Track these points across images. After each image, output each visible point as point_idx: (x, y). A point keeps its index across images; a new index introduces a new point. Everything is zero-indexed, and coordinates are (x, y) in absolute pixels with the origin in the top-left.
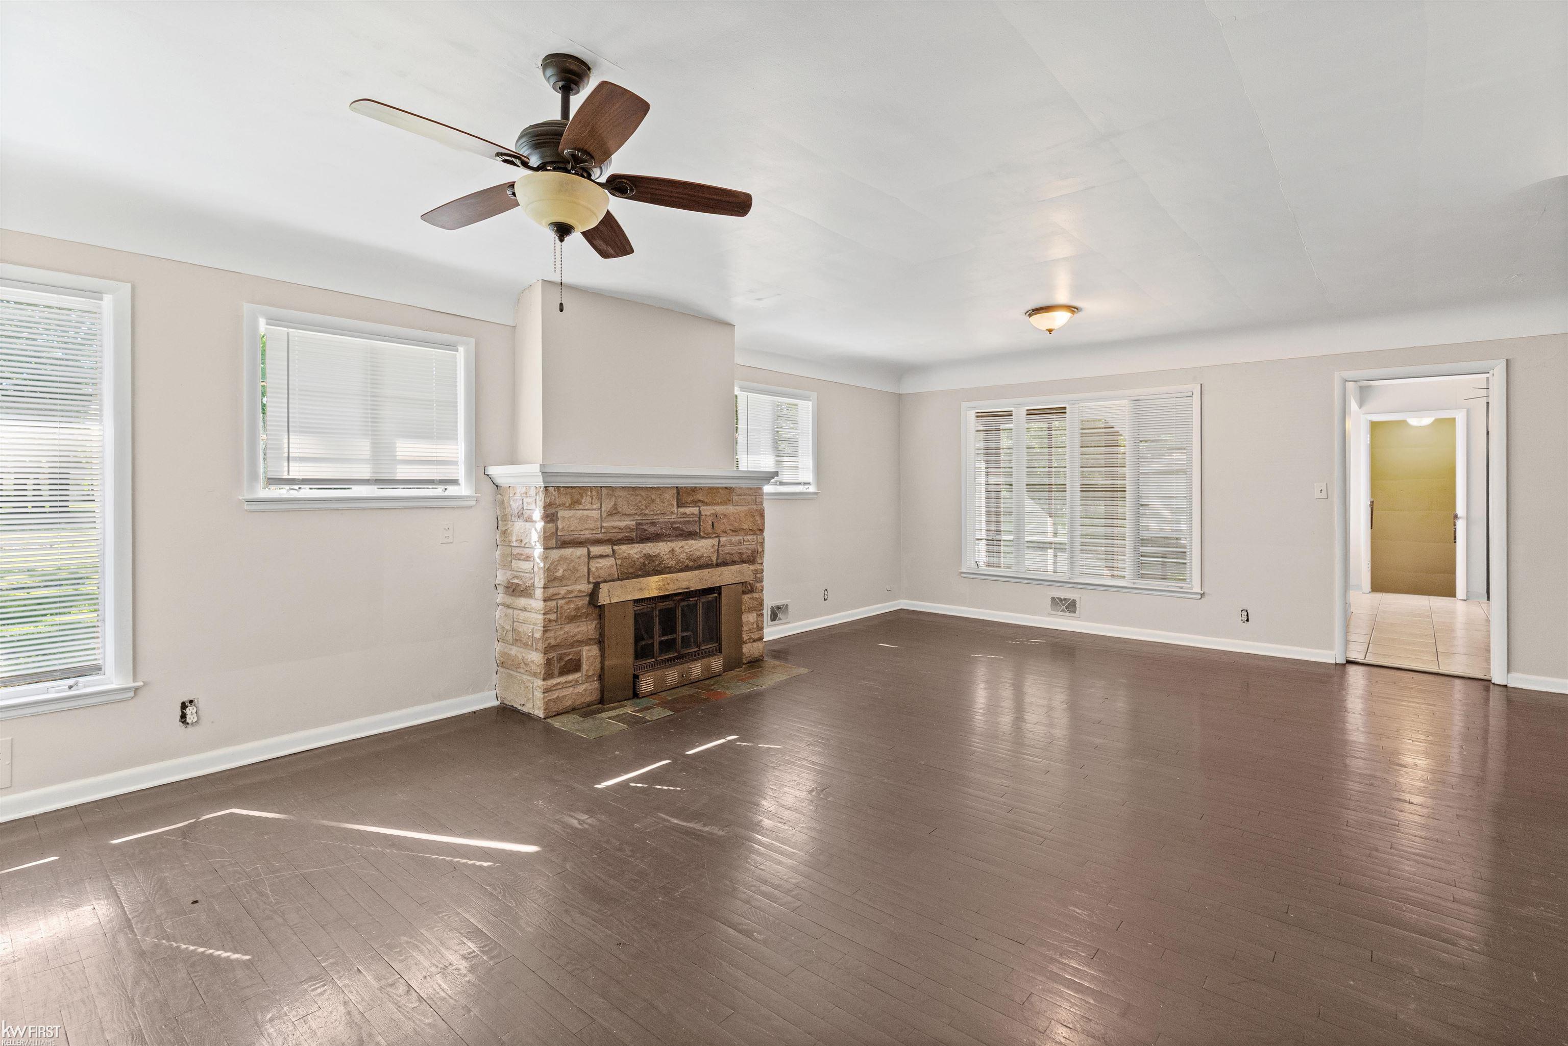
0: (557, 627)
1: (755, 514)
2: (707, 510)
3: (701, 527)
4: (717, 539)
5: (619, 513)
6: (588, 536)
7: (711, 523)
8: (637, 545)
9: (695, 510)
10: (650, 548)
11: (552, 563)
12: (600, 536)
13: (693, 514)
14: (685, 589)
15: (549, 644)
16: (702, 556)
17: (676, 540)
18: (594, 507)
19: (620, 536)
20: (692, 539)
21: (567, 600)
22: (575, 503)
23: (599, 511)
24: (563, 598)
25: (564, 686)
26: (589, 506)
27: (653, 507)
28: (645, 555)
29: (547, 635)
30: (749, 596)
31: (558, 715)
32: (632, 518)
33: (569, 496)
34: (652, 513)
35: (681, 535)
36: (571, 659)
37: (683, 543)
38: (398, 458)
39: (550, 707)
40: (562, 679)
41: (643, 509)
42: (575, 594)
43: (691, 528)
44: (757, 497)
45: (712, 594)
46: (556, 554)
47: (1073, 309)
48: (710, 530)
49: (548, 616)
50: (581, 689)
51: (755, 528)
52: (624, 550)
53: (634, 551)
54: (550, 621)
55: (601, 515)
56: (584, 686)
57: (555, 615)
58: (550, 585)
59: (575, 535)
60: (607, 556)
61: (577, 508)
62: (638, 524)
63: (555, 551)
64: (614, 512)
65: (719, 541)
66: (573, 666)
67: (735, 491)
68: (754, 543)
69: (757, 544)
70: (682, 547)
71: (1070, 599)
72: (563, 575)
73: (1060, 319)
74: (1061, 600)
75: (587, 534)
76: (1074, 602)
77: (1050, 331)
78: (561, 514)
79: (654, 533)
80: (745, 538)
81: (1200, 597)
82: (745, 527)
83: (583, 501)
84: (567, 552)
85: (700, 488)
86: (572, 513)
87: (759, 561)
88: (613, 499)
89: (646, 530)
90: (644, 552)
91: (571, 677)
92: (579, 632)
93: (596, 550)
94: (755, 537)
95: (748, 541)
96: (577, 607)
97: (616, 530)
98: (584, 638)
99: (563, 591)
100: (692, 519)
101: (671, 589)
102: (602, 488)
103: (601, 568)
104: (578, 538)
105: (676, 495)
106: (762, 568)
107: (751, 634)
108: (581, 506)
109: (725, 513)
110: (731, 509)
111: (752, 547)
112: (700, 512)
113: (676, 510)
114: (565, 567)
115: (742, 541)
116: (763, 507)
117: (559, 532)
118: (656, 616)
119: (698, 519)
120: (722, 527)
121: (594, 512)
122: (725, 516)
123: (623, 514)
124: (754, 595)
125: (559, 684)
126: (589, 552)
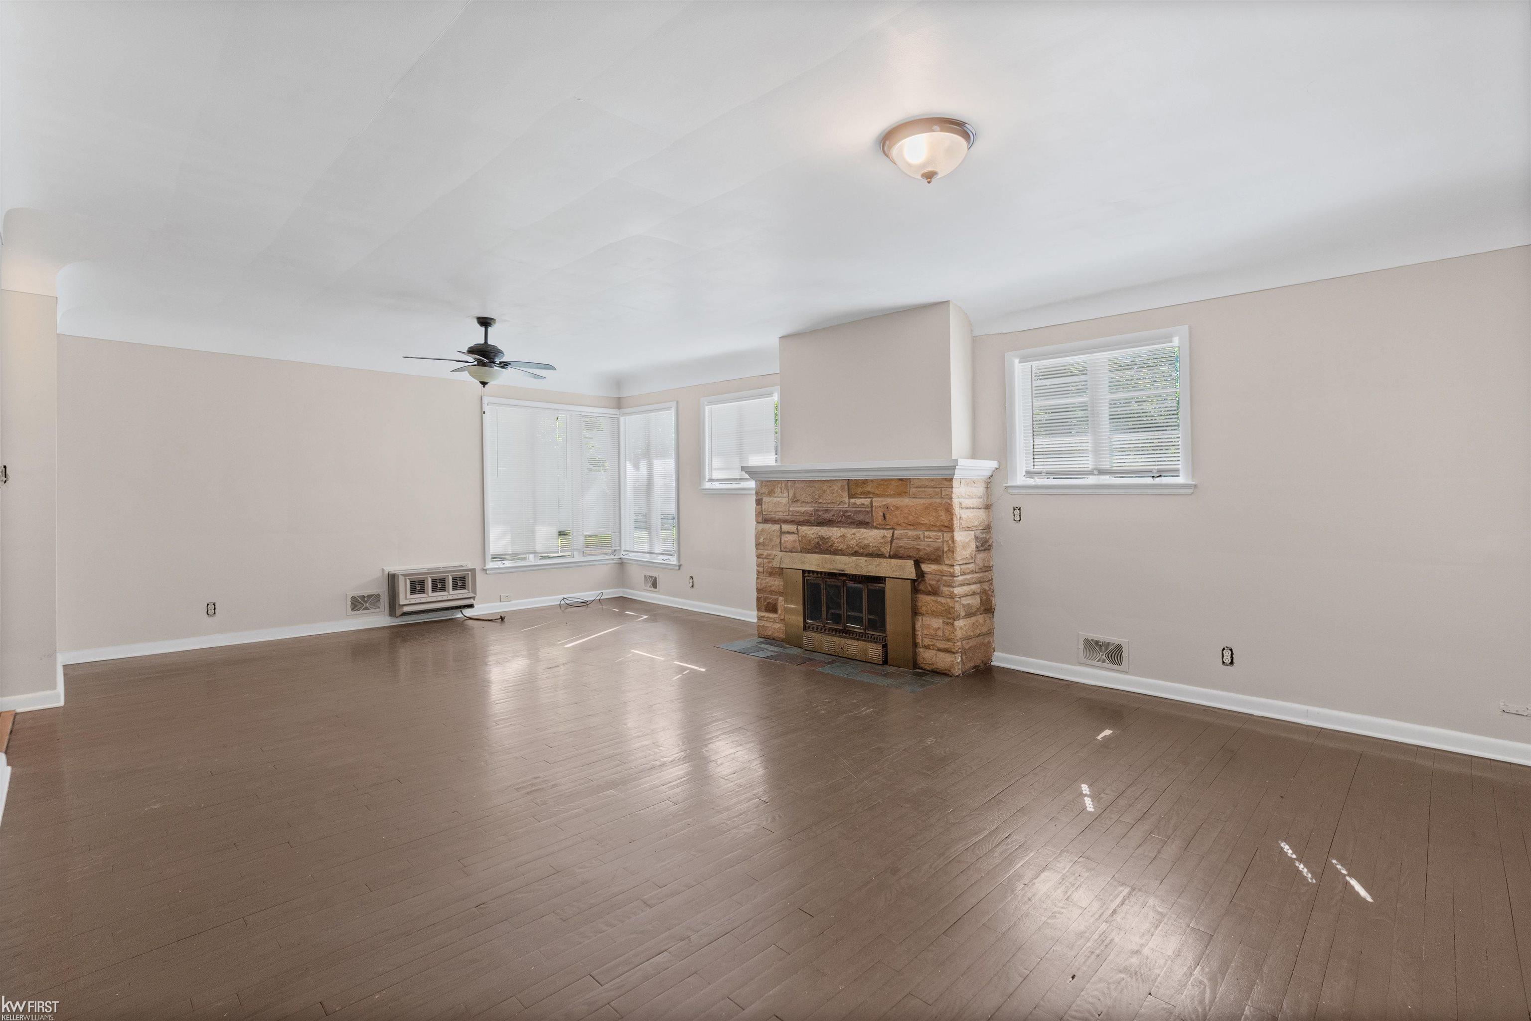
0: (764, 577)
1: (939, 508)
2: (878, 502)
3: (874, 518)
4: (891, 531)
6: (781, 517)
7: (881, 514)
8: (815, 528)
9: (866, 501)
10: (824, 531)
11: (758, 533)
12: (788, 517)
13: (863, 504)
16: (868, 545)
17: (849, 527)
18: (785, 495)
19: (802, 519)
20: (865, 528)
21: (769, 560)
22: (771, 493)
23: (788, 499)
24: (765, 558)
25: (768, 619)
26: (780, 494)
27: (825, 496)
28: (819, 537)
29: (758, 581)
30: (933, 598)
31: (763, 637)
32: (810, 505)
33: (767, 487)
34: (824, 502)
35: (853, 523)
36: (772, 603)
37: (854, 530)
39: (760, 630)
40: (767, 614)
41: (818, 499)
42: (772, 557)
43: (860, 517)
44: (943, 489)
45: (879, 583)
46: (761, 526)
48: (881, 520)
49: (758, 568)
50: (777, 626)
51: (938, 523)
52: (804, 529)
53: (811, 532)
54: (759, 571)
55: (789, 502)
56: (779, 625)
57: (763, 569)
58: (759, 547)
59: (773, 514)
60: (793, 533)
61: (774, 496)
62: (816, 511)
64: (795, 500)
65: (893, 532)
66: (774, 608)
67: (912, 482)
68: (940, 541)
69: (943, 542)
70: (854, 534)
75: (779, 516)
78: (764, 499)
80: (927, 533)
82: (924, 520)
83: (776, 490)
84: (767, 526)
85: (872, 481)
86: (771, 499)
87: (947, 562)
88: (794, 489)
89: (820, 516)
90: (820, 533)
91: (771, 615)
92: (773, 585)
93: (786, 527)
94: (940, 534)
95: (930, 537)
96: (772, 566)
97: (799, 514)
98: (777, 589)
99: (765, 553)
100: (864, 509)
102: (789, 482)
103: (787, 541)
104: (775, 517)
105: (846, 487)
106: (952, 571)
107: (935, 641)
108: (776, 495)
109: (898, 506)
110: (906, 501)
111: (936, 545)
112: (871, 503)
113: (847, 500)
114: (765, 537)
115: (922, 537)
116: (952, 501)
117: (764, 513)
118: (823, 589)
119: (870, 509)
120: (895, 520)
121: (784, 499)
122: (897, 508)
123: (803, 502)
124: (939, 599)
125: (763, 616)
126: (781, 528)
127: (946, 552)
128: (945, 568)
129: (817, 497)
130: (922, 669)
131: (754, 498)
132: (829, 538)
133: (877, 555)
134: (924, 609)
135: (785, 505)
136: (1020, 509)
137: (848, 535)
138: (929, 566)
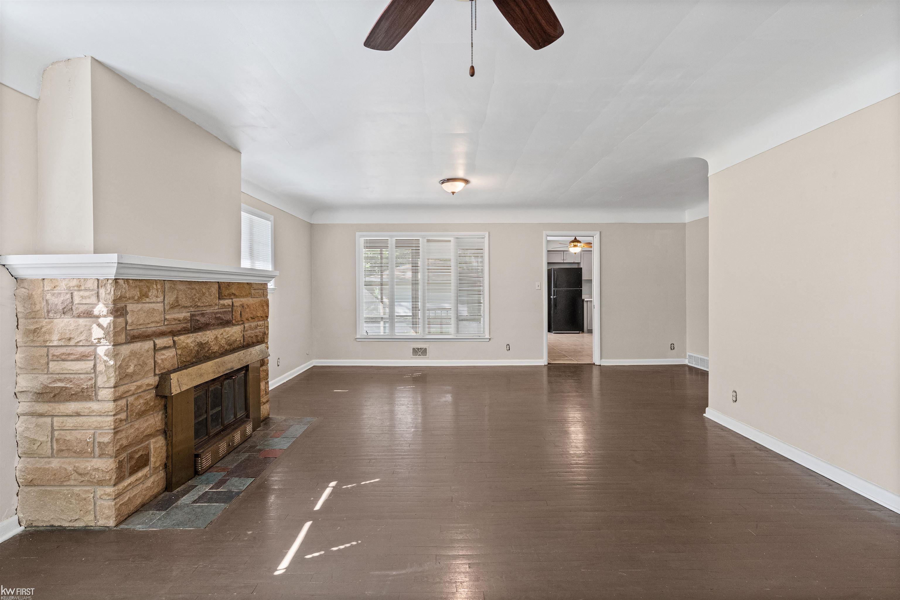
0: (127, 426)
1: (264, 305)
2: (238, 302)
3: (233, 316)
5: (179, 305)
6: (154, 329)
7: (240, 313)
8: (192, 335)
9: (230, 302)
10: (201, 337)
11: (123, 360)
12: (164, 328)
13: (228, 305)
14: (230, 370)
15: (121, 445)
16: (234, 341)
17: (217, 328)
18: (159, 300)
19: (179, 327)
20: (228, 327)
21: (136, 396)
22: (142, 297)
23: (163, 304)
24: (133, 394)
25: (134, 485)
26: (154, 299)
27: (203, 299)
28: (198, 343)
29: (118, 437)
30: (263, 368)
31: (129, 516)
32: (188, 310)
33: (138, 289)
34: (202, 305)
35: (221, 324)
36: (142, 455)
37: (222, 330)
39: (122, 512)
40: (133, 479)
41: (197, 302)
42: (144, 388)
43: (228, 317)
44: (265, 291)
46: (126, 350)
47: (467, 181)
48: (238, 319)
49: (119, 417)
50: (149, 483)
51: (264, 315)
52: (182, 340)
53: (190, 341)
54: (121, 421)
55: (164, 308)
56: (152, 479)
57: (125, 414)
58: (121, 383)
59: (143, 329)
60: (169, 347)
61: (144, 301)
62: (192, 316)
63: (125, 347)
64: (176, 304)
65: (244, 326)
66: (142, 462)
69: (265, 328)
70: (222, 334)
71: (423, 348)
72: (134, 371)
73: (459, 186)
74: (418, 349)
75: (152, 328)
76: (426, 349)
77: (453, 193)
78: (130, 307)
79: (204, 323)
80: (259, 323)
81: (489, 340)
82: (258, 314)
83: (150, 294)
84: (137, 346)
85: (233, 283)
86: (140, 306)
87: (266, 341)
88: (176, 292)
89: (198, 321)
90: (198, 340)
91: (140, 474)
92: (147, 427)
93: (161, 342)
94: (264, 322)
95: (261, 326)
96: (145, 401)
97: (177, 322)
98: (153, 430)
99: (133, 387)
100: (228, 310)
101: (222, 371)
102: (166, 282)
103: (166, 359)
104: (145, 332)
105: (218, 289)
108: (148, 300)
110: (250, 300)
111: (263, 331)
112: (233, 303)
113: (218, 302)
115: (257, 326)
117: (128, 328)
119: (231, 309)
120: (246, 316)
121: (158, 305)
122: (248, 306)
123: (181, 307)
125: (130, 484)
126: (155, 345)
137: (219, 336)
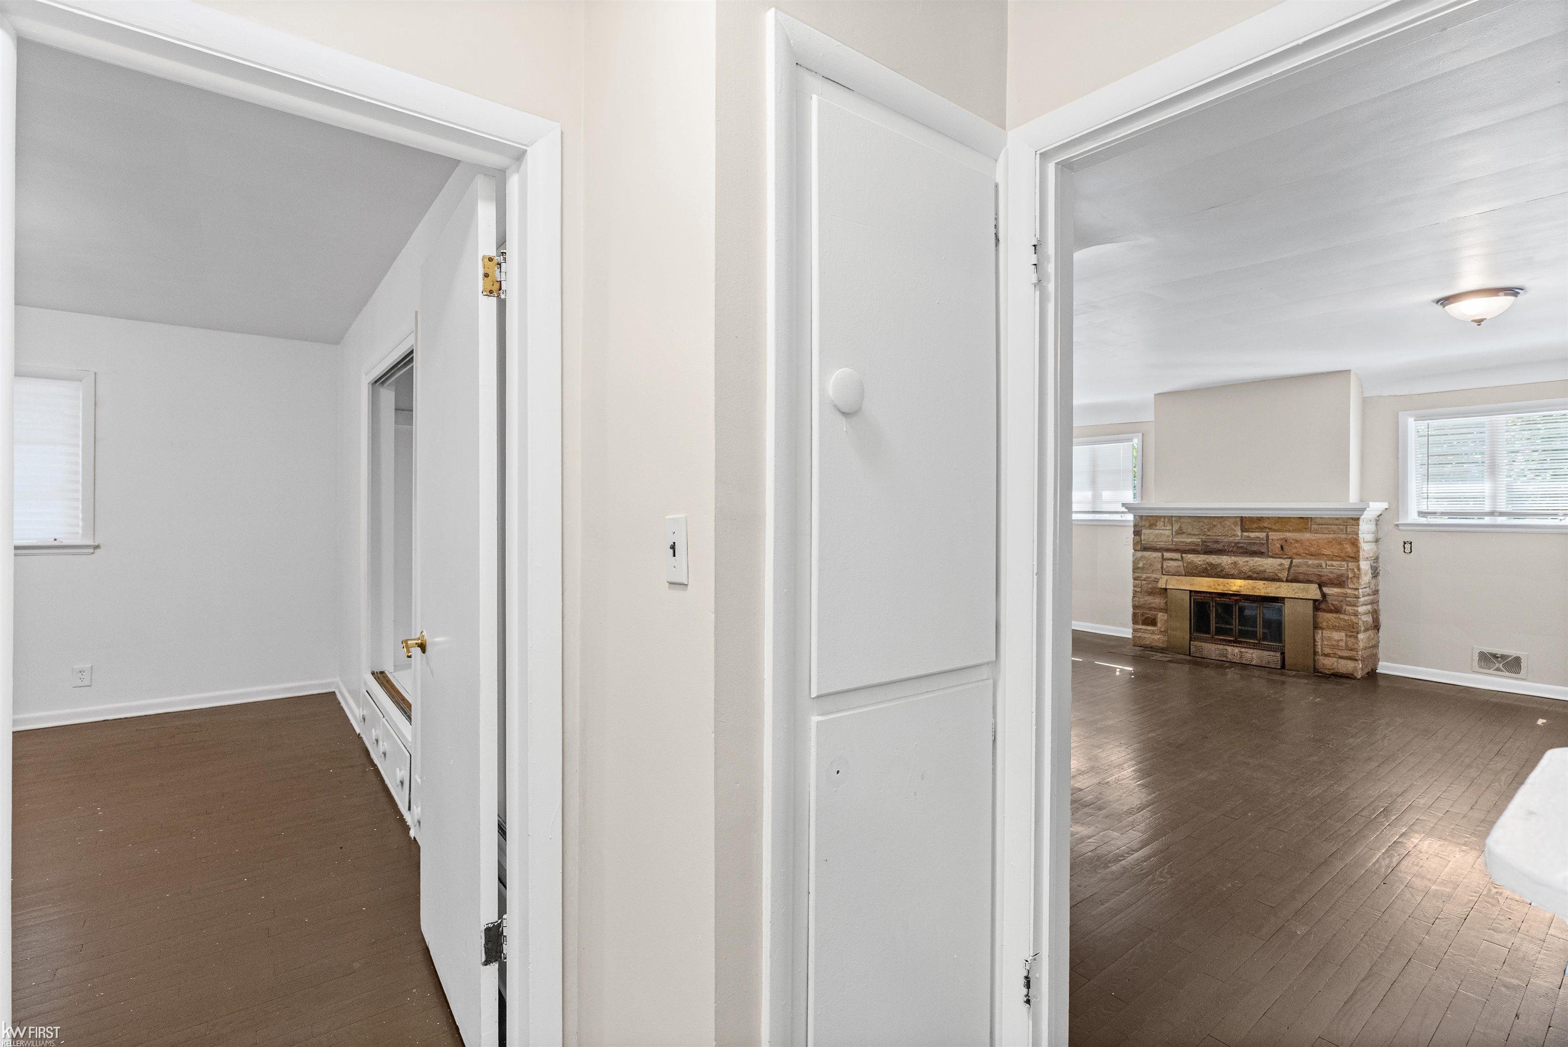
0: (1141, 596)
1: (1343, 542)
2: (1273, 536)
3: (1270, 549)
4: (1290, 560)
5: (1184, 533)
7: (1279, 546)
8: (1202, 556)
9: (1262, 535)
10: (1213, 559)
11: (1137, 559)
12: (1171, 547)
13: (1258, 538)
15: (1135, 604)
16: (1265, 571)
17: (1241, 556)
18: (1167, 528)
19: (1187, 548)
20: (1259, 557)
21: (1148, 582)
22: (1152, 526)
23: (1171, 532)
24: (1144, 580)
25: (1145, 631)
26: (1163, 528)
27: (1215, 530)
28: (1207, 563)
29: (1135, 600)
30: (1334, 615)
32: (1197, 537)
33: (1150, 521)
34: (1214, 534)
35: (1246, 553)
36: (1151, 618)
37: (1248, 559)
38: (1104, 501)
39: (1137, 641)
40: (1144, 627)
41: (1207, 532)
42: (1152, 579)
43: (1255, 548)
44: (1351, 527)
45: (1276, 603)
46: (1139, 554)
48: (1278, 551)
49: (1135, 589)
50: (1156, 637)
51: (1342, 555)
52: (1190, 557)
53: (1198, 559)
54: (1136, 592)
55: (1172, 534)
56: (1158, 637)
57: (1140, 589)
58: (1136, 571)
59: (1154, 544)
60: (1176, 560)
61: (1155, 529)
62: (1203, 542)
63: (1139, 552)
64: (1180, 532)
65: (1292, 562)
66: (1153, 622)
67: (1313, 521)
68: (1343, 568)
69: (1347, 570)
70: (1247, 562)
72: (1143, 567)
75: (1162, 545)
78: (1144, 531)
79: (1216, 549)
80: (1329, 563)
82: (1327, 552)
83: (1158, 524)
84: (1148, 554)
85: (1268, 518)
86: (1152, 532)
87: (1351, 586)
88: (1179, 524)
89: (1210, 546)
90: (1207, 560)
91: (1149, 628)
92: (1153, 603)
93: (1167, 555)
94: (1344, 563)
95: (1333, 566)
96: (1152, 587)
97: (1184, 544)
98: (1157, 607)
99: (1144, 576)
100: (1258, 542)
102: (1172, 517)
103: (1170, 567)
104: (1156, 547)
105: (1239, 523)
106: (1357, 593)
107: (1336, 650)
108: (1158, 528)
109: (1298, 539)
110: (1308, 535)
111: (1339, 572)
112: (1267, 536)
113: (1239, 534)
114: (1144, 562)
115: (1324, 565)
116: (1358, 537)
117: (1143, 542)
118: (1213, 606)
119: (1264, 542)
120: (1295, 551)
121: (1167, 531)
122: (1297, 541)
123: (1190, 534)
124: (1342, 616)
125: (1140, 629)
126: (1163, 555)
127: (1351, 578)
128: (1349, 591)
129: (1206, 530)
130: (1322, 673)
131: (1132, 529)
132: (1220, 564)
133: (1274, 579)
134: (1325, 624)
135: (1168, 536)
136: (1411, 543)
137: (1240, 562)
138: (1332, 589)
